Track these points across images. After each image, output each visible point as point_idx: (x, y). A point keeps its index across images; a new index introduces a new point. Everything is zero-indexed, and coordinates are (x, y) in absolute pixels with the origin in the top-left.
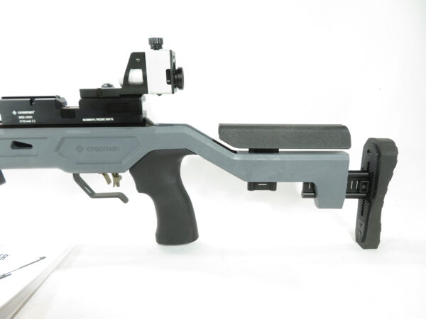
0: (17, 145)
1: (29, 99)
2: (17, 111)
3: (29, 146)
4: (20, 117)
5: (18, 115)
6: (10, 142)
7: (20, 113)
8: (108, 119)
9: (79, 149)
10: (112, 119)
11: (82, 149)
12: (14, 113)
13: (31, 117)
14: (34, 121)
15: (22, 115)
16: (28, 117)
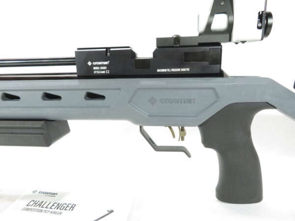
0: (91, 96)
1: (105, 50)
2: (92, 62)
3: (103, 97)
4: (94, 68)
5: (93, 66)
6: (84, 93)
7: (95, 63)
8: (183, 70)
9: (152, 101)
10: (188, 69)
11: (155, 101)
12: (90, 63)
13: (105, 68)
14: (108, 72)
15: (96, 66)
16: (102, 68)
